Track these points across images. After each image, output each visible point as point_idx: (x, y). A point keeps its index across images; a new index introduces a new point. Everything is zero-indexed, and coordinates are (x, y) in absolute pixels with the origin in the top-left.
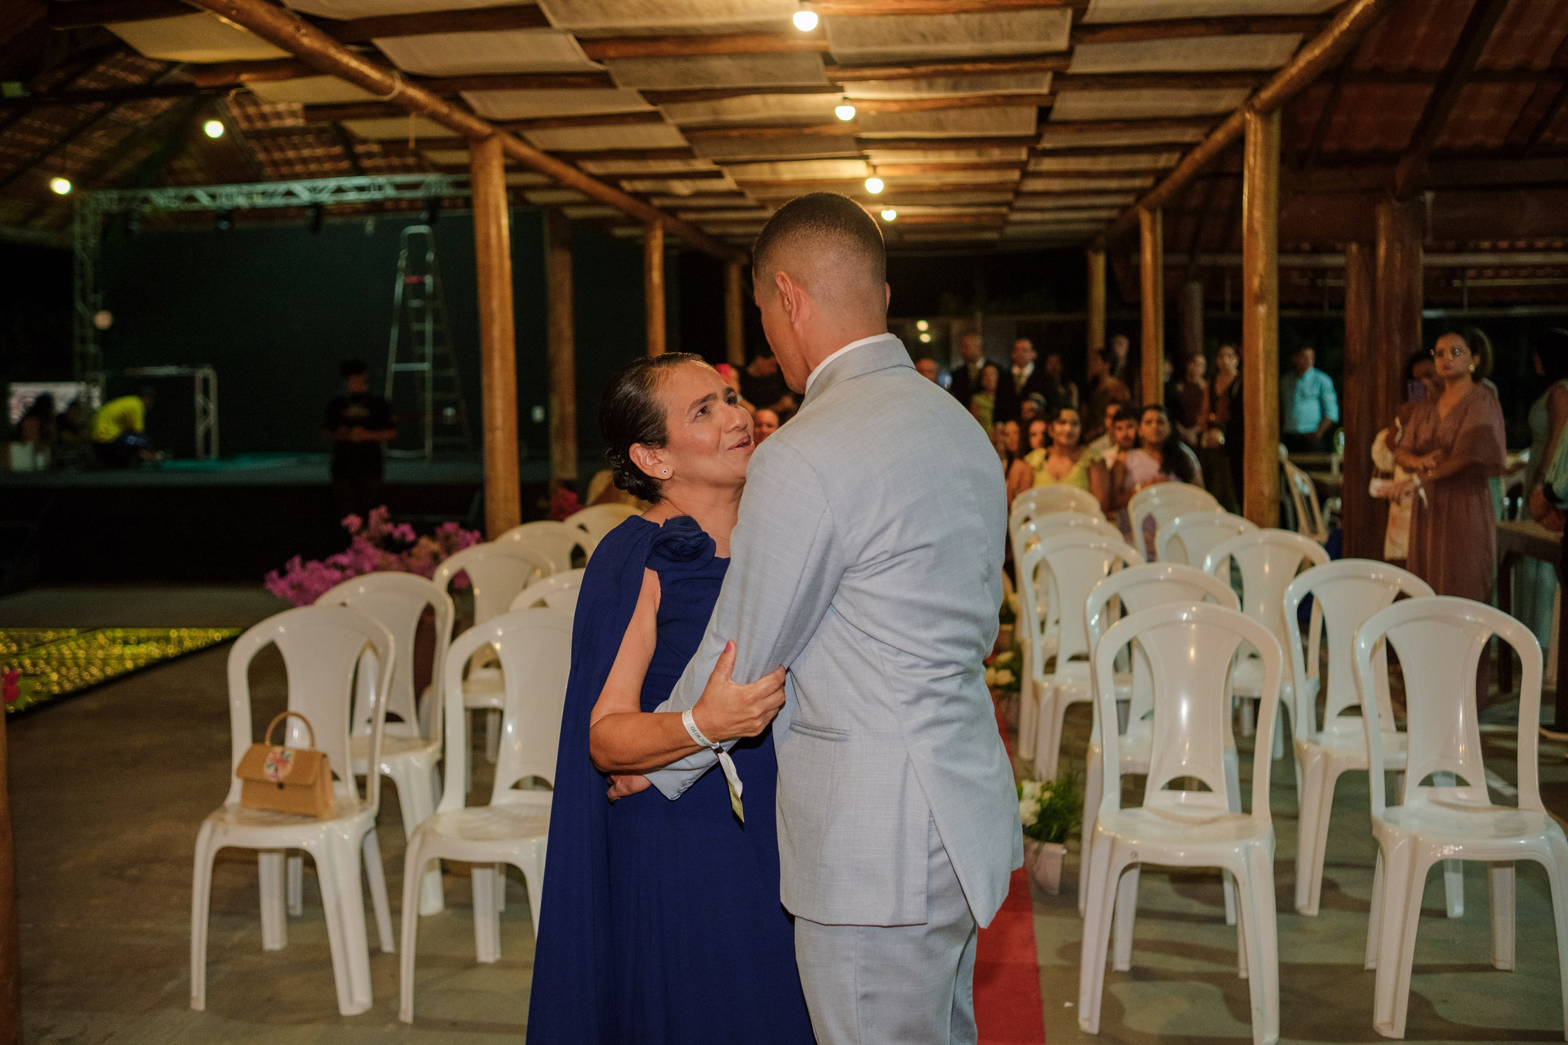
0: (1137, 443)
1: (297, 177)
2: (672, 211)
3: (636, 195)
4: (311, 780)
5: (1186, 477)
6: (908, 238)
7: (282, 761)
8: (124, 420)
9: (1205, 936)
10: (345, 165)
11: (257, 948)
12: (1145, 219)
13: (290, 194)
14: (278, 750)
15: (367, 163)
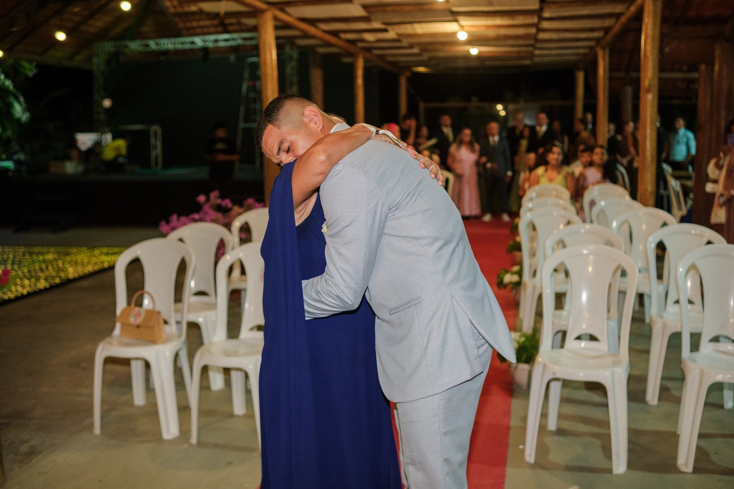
0: (590, 164)
1: (197, 35)
2: (368, 50)
3: (348, 41)
4: (151, 324)
5: (614, 181)
6: (488, 63)
7: (138, 315)
8: (117, 149)
9: (596, 413)
10: (220, 29)
11: (130, 403)
12: (600, 53)
13: (193, 43)
14: (137, 309)
15: (231, 28)
